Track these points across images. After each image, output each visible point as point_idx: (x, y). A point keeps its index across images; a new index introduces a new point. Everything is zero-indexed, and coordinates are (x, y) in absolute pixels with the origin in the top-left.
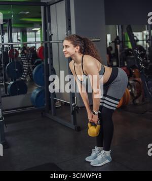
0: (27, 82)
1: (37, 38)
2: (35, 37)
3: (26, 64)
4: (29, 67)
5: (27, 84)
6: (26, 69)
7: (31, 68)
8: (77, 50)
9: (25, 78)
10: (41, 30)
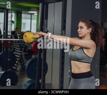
0: (17, 71)
1: (33, 21)
2: (31, 19)
3: (19, 52)
4: (21, 56)
5: (18, 73)
6: (18, 58)
7: (23, 57)
8: (89, 32)
9: (16, 67)
10: (38, 13)
